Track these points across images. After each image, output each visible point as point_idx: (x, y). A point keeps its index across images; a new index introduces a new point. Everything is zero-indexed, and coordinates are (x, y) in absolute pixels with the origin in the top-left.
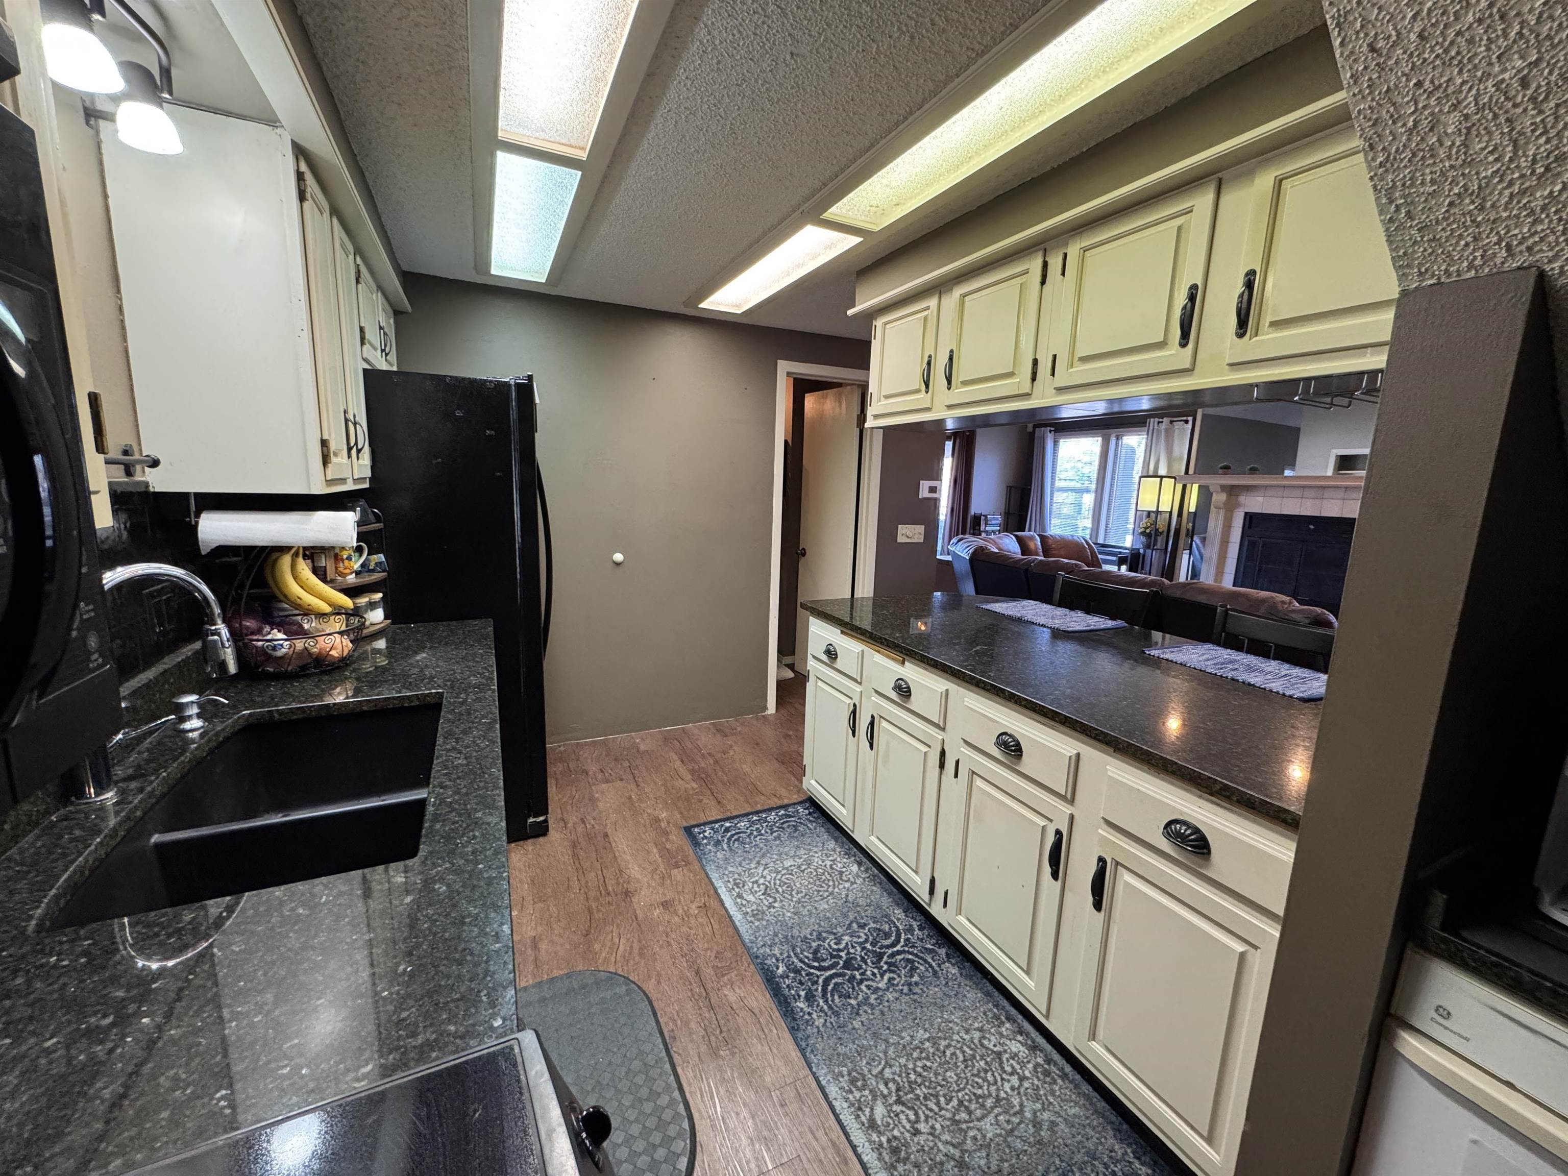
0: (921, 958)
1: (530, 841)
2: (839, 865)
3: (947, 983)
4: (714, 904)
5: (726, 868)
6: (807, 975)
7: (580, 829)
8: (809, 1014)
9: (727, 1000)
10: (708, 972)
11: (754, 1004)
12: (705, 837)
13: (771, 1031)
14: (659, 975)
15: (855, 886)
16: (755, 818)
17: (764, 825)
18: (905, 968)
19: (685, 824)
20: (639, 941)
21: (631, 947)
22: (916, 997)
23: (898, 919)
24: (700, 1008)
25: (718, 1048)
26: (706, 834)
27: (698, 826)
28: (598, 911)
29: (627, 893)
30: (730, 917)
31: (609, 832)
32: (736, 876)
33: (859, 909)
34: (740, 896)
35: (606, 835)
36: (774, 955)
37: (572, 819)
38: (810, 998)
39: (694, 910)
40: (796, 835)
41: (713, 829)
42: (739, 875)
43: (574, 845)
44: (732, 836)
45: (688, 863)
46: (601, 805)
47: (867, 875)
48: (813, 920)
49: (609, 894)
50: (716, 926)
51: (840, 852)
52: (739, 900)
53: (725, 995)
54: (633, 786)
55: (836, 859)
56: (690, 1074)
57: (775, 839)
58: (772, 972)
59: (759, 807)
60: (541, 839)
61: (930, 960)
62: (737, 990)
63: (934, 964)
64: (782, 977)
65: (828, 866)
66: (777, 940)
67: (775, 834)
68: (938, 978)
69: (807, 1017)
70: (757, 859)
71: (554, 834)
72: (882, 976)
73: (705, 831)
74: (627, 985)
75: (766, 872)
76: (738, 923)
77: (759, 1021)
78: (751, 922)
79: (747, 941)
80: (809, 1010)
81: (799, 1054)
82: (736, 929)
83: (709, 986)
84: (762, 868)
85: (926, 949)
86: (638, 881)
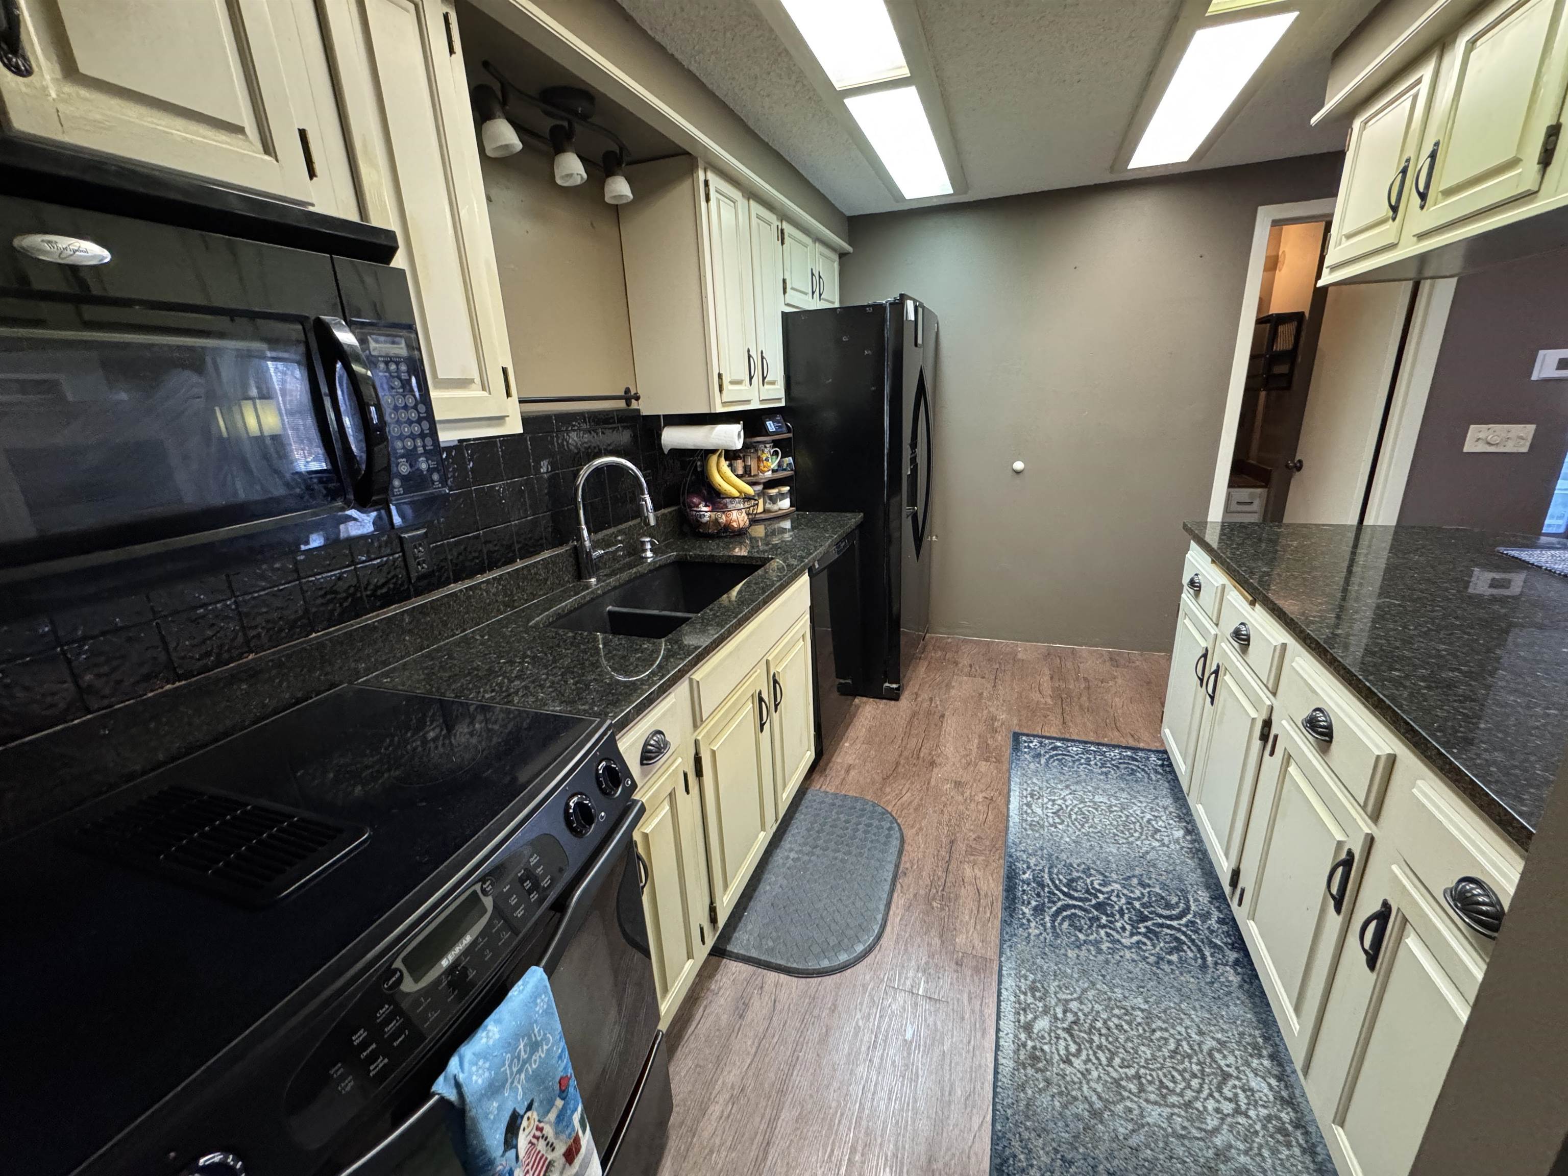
0: (1197, 946)
1: (884, 701)
2: (1160, 823)
3: (1213, 983)
4: (1000, 801)
5: (1031, 778)
6: (1049, 892)
7: (925, 705)
8: (1029, 920)
9: (963, 873)
10: (961, 846)
11: (984, 888)
12: (1029, 747)
13: (985, 913)
14: (921, 829)
15: (1165, 849)
16: (1092, 748)
17: (1098, 758)
18: (1166, 943)
19: (1017, 730)
20: (921, 800)
21: (911, 802)
22: (1158, 971)
23: (1196, 900)
24: (937, 866)
25: (934, 899)
26: (1031, 745)
27: (1027, 735)
28: (904, 766)
29: (933, 764)
30: (1008, 816)
31: (947, 714)
32: (1037, 788)
33: (1151, 869)
34: (1029, 805)
35: (943, 716)
36: (1028, 863)
37: (924, 696)
38: (1039, 910)
39: (980, 798)
40: (1128, 778)
41: (1041, 743)
42: (1040, 788)
43: (914, 714)
44: (1056, 755)
45: (998, 761)
46: (953, 692)
47: (1190, 846)
48: (1090, 855)
49: (918, 758)
50: (990, 817)
51: (1171, 813)
52: (1025, 808)
53: (964, 869)
54: (989, 686)
55: (1160, 817)
56: (902, 902)
57: (1102, 773)
58: (1016, 874)
59: (1106, 741)
60: (893, 703)
61: (1207, 954)
62: (976, 871)
63: (1209, 959)
64: (1023, 881)
65: (1145, 820)
66: (1039, 853)
67: (1104, 770)
68: (1205, 973)
69: (1025, 921)
70: (1068, 783)
71: (905, 702)
72: (1132, 935)
73: (1032, 742)
74: (891, 823)
75: (1070, 797)
76: (1011, 824)
77: (979, 901)
78: (1026, 830)
79: (1010, 841)
80: (1031, 918)
81: (998, 942)
82: (1007, 828)
83: (954, 856)
84: (1068, 792)
85: (1211, 942)
86: (947, 758)
